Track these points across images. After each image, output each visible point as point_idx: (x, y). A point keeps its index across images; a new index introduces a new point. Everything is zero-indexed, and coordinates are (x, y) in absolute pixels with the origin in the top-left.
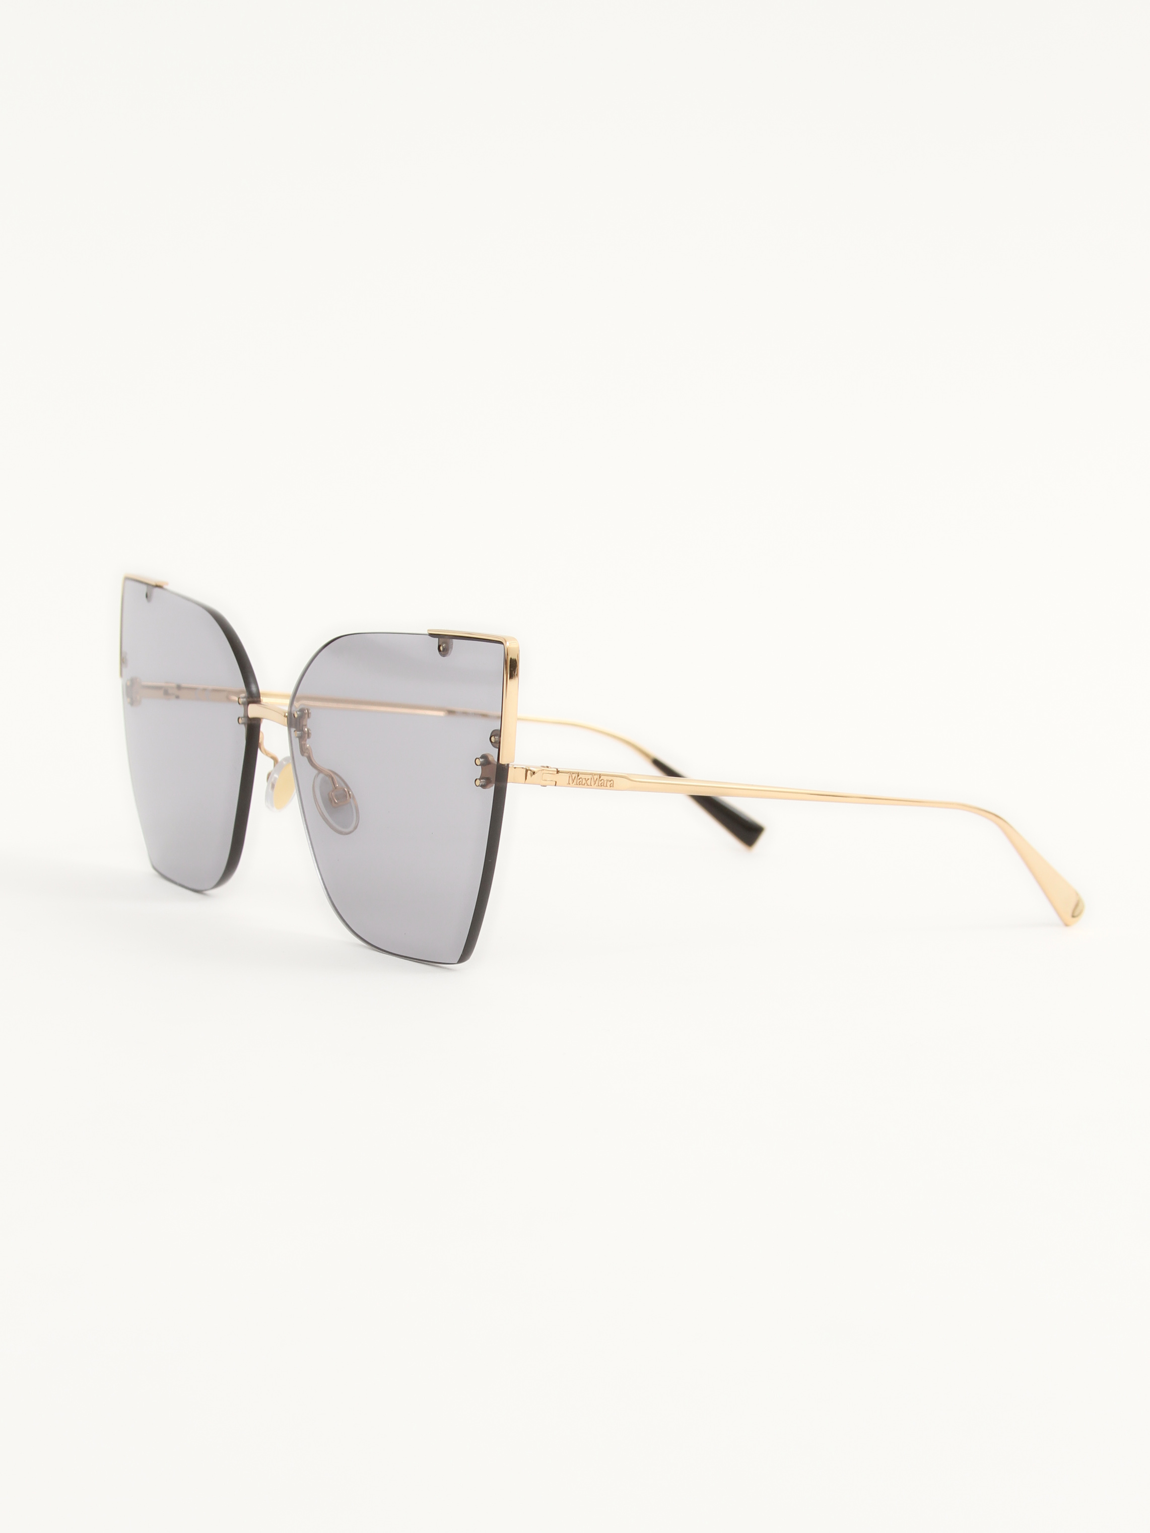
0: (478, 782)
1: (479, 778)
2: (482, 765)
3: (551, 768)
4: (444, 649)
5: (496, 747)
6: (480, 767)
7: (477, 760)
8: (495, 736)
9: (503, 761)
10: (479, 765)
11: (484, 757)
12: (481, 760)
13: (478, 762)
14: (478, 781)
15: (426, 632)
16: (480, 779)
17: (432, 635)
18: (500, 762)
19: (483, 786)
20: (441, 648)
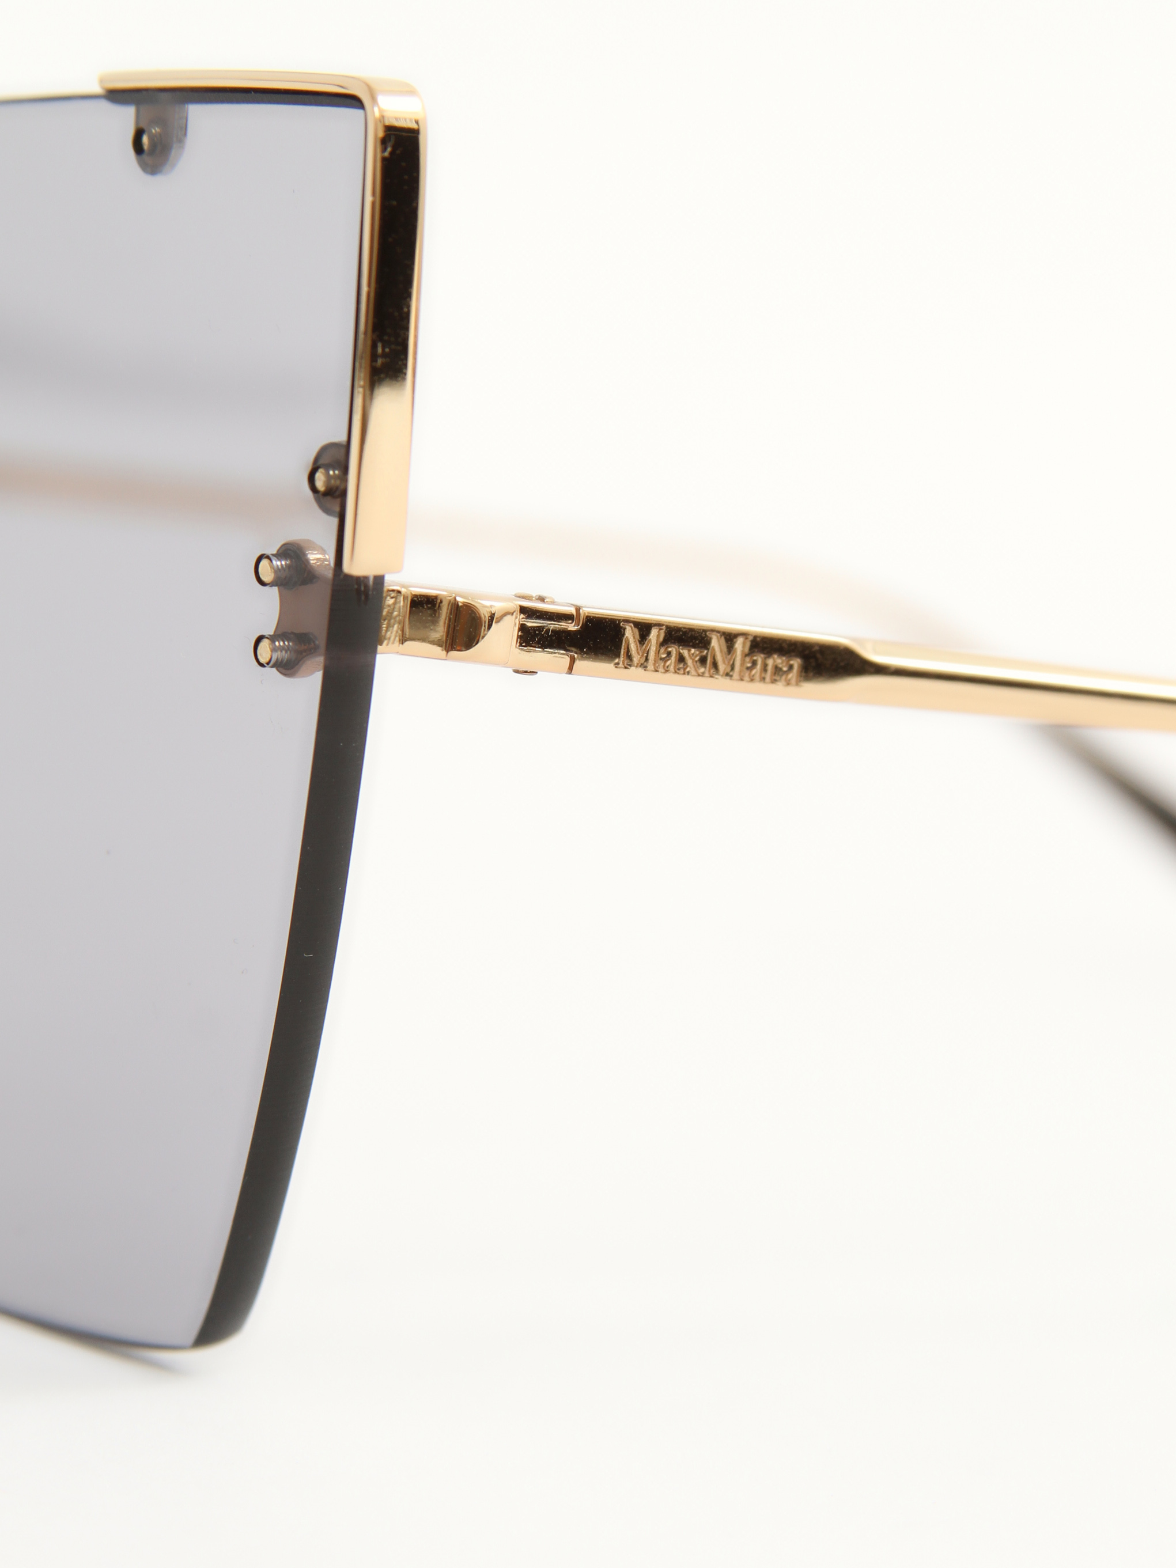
0: (265, 651)
1: (271, 631)
2: (282, 582)
3: (553, 603)
4: (153, 144)
5: (327, 511)
6: (275, 589)
7: (264, 563)
8: (327, 467)
9: (354, 567)
10: (272, 584)
11: (292, 552)
12: (277, 563)
13: (267, 571)
14: (265, 645)
15: (97, 89)
16: (273, 638)
17: (116, 96)
18: (348, 568)
19: (287, 667)
20: (145, 139)
